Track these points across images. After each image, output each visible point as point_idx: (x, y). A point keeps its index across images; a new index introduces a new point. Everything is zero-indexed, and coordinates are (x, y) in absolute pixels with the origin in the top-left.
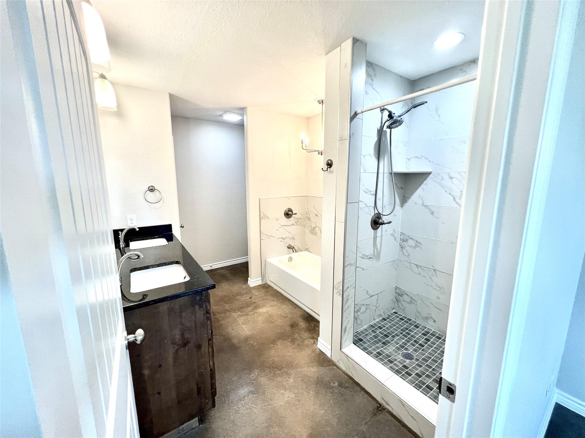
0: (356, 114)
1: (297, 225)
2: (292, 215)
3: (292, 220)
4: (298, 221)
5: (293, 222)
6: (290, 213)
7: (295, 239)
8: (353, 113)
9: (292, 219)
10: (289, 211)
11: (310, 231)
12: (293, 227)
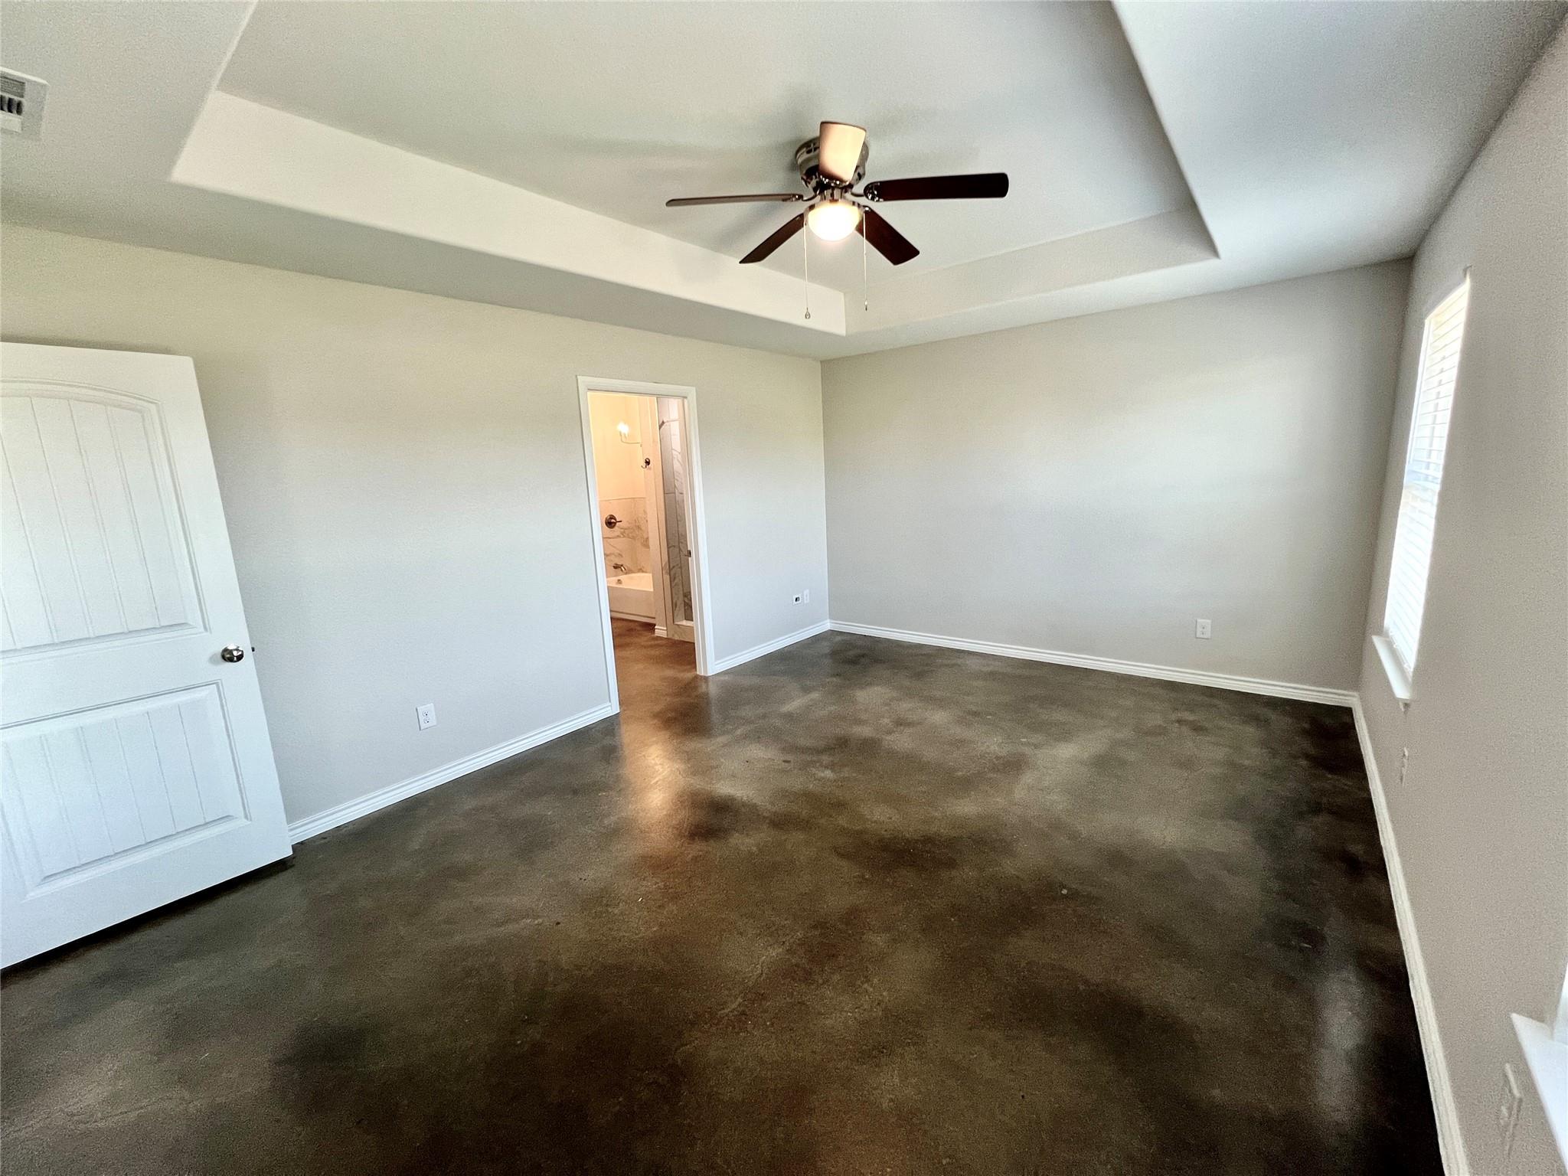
0: (663, 423)
1: (624, 536)
2: (615, 523)
3: (617, 530)
4: (624, 532)
5: (618, 533)
6: (613, 521)
7: (624, 556)
8: (661, 422)
9: (616, 528)
10: (611, 518)
11: (642, 543)
12: (618, 539)
